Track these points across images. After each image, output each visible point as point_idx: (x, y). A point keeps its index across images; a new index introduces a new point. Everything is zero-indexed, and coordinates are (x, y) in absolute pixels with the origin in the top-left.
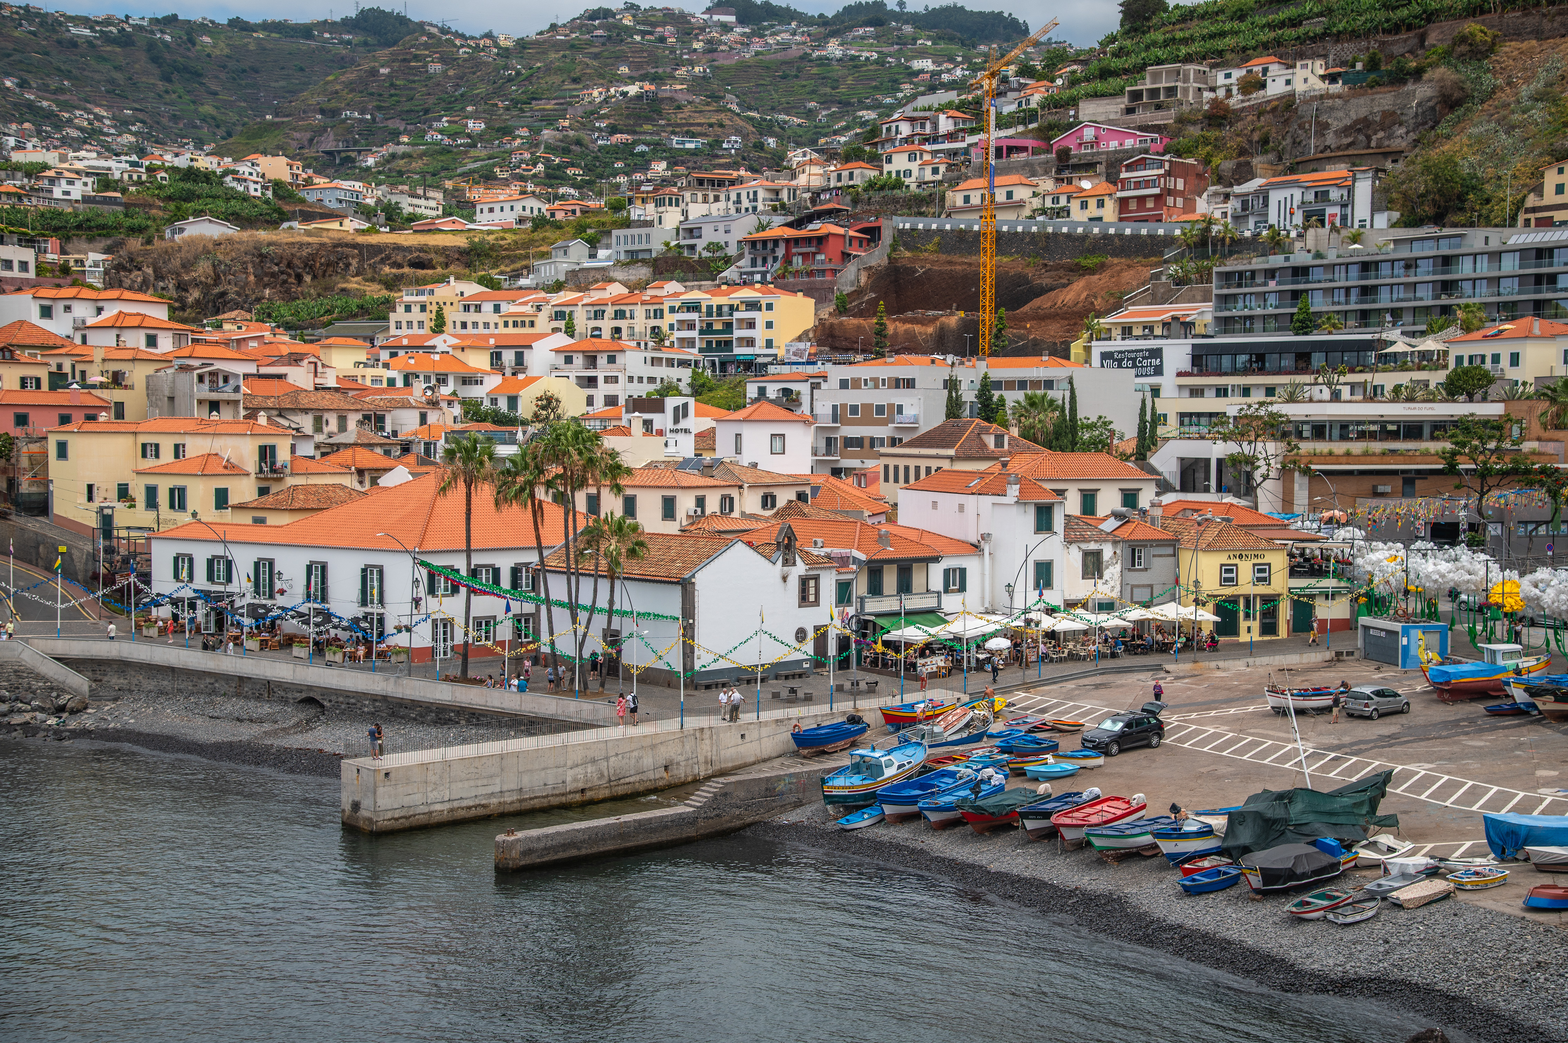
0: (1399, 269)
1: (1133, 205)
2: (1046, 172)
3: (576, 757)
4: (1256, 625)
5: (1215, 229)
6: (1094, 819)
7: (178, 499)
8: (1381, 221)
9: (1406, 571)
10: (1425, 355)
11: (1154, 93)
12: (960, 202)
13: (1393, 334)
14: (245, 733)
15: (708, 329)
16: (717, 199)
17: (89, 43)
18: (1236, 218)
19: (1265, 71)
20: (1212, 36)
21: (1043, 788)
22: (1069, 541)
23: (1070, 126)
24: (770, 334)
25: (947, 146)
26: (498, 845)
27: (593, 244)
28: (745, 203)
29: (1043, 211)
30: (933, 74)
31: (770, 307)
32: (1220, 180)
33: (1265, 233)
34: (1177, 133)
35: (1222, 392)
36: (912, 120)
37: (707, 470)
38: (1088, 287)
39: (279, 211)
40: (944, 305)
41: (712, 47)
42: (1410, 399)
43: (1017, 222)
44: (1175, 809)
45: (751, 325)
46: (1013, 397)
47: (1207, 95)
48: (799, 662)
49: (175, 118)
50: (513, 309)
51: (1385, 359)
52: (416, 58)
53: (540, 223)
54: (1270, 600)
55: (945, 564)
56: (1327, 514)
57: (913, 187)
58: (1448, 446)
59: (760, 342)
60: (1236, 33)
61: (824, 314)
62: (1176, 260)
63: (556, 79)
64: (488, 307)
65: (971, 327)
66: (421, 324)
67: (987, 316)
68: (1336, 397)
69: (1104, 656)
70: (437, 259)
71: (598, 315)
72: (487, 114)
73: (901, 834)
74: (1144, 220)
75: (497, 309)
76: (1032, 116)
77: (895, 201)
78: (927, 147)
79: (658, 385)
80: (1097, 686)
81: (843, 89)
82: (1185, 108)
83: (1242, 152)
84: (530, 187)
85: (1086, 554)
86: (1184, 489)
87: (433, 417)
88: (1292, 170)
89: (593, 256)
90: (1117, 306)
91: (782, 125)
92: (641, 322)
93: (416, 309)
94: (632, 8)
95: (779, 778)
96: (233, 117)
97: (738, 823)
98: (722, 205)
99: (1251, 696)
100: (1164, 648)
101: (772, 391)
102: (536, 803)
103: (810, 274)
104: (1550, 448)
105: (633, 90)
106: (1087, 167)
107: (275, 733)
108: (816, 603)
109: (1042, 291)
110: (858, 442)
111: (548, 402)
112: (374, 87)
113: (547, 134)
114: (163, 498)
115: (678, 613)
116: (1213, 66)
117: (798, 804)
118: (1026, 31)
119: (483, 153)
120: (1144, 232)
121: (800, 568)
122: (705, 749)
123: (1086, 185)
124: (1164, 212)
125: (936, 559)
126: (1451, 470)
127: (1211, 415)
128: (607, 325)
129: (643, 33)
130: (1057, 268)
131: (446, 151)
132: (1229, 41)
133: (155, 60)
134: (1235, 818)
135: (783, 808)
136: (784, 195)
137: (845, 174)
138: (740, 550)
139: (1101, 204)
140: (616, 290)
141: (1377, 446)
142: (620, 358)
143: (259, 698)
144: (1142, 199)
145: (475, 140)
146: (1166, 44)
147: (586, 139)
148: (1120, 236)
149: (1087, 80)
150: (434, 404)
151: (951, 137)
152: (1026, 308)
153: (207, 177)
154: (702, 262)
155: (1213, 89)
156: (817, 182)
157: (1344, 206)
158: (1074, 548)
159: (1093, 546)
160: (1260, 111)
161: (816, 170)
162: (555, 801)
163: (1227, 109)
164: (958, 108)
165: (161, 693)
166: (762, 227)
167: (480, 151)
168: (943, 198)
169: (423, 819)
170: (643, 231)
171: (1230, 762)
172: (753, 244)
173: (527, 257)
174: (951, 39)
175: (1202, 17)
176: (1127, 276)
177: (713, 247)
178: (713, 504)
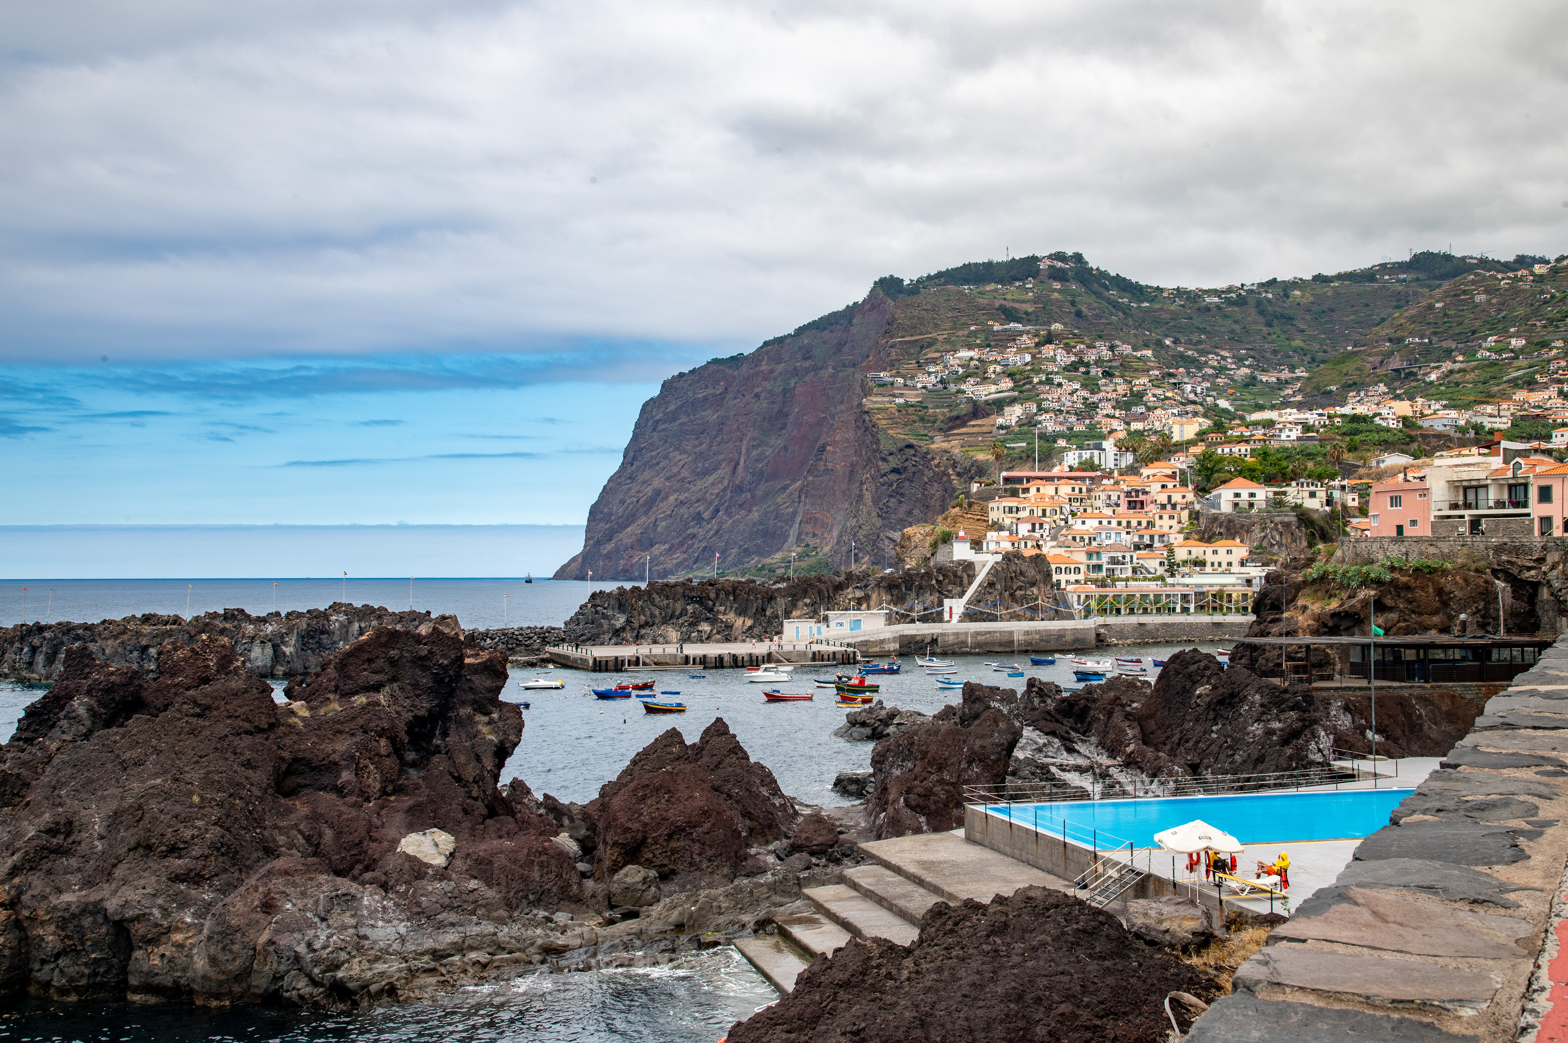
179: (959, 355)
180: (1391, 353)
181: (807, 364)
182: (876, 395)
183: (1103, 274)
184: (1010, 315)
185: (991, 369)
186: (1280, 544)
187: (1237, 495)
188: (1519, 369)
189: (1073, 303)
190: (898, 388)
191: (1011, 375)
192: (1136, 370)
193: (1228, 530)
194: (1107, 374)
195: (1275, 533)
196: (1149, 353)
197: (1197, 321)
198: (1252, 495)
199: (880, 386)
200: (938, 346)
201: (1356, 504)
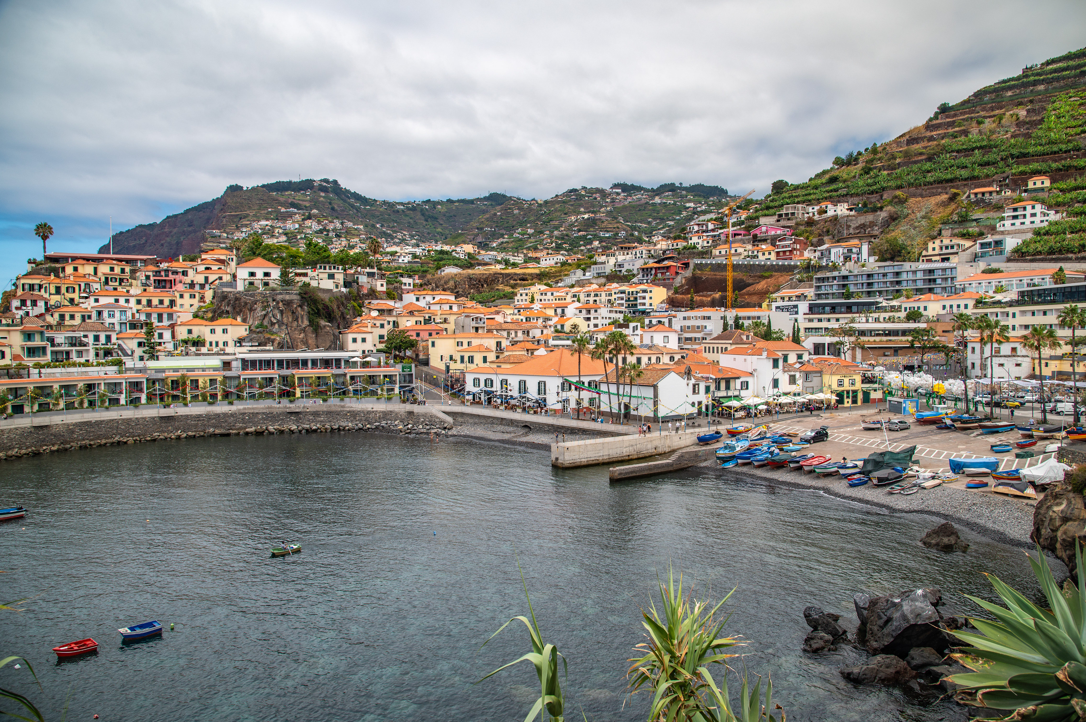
0: (881, 276)
1: (781, 254)
2: (749, 243)
3: (626, 444)
4: (850, 400)
5: (812, 262)
6: (814, 463)
7: (471, 360)
8: (872, 259)
9: (903, 381)
10: (892, 307)
11: (787, 214)
12: (718, 253)
13: (880, 300)
14: (506, 437)
15: (628, 300)
16: (628, 254)
17: (403, 211)
18: (819, 258)
19: (826, 207)
20: (806, 195)
21: (793, 454)
22: (784, 371)
23: (757, 226)
24: (651, 301)
25: (711, 234)
26: (610, 471)
27: (584, 270)
28: (638, 255)
29: (748, 257)
30: (694, 208)
31: (651, 292)
32: (812, 245)
33: (830, 264)
34: (796, 229)
35: (820, 320)
36: (698, 225)
37: (650, 347)
38: (767, 283)
39: (470, 263)
40: (713, 290)
41: (613, 201)
42: (893, 322)
43: (739, 260)
44: (844, 459)
45: (644, 298)
46: (747, 323)
47: (806, 215)
48: (692, 414)
49: (429, 234)
50: (558, 294)
51: (878, 308)
52: (510, 209)
53: (564, 264)
54: (855, 392)
55: (742, 380)
56: (869, 362)
57: (700, 248)
58: (910, 338)
59: (648, 304)
60: (815, 194)
61: (670, 294)
62: (798, 273)
63: (559, 214)
64: (549, 294)
65: (724, 298)
66: (526, 300)
67: (729, 294)
68: (867, 321)
69: (798, 412)
70: (529, 277)
71: (589, 295)
72: (535, 227)
73: (745, 469)
74: (786, 259)
75: (552, 294)
76: (742, 223)
77: (694, 253)
78: (704, 234)
79: (612, 320)
80: (798, 422)
81: (661, 214)
82: (798, 220)
83: (820, 235)
84: (550, 252)
85: (790, 376)
86: (815, 354)
87: (545, 332)
88: (838, 241)
89: (584, 275)
90: (778, 290)
91: (639, 227)
92: (604, 298)
93: (524, 295)
94: (584, 188)
95: (699, 451)
96: (447, 232)
97: (686, 466)
98: (630, 256)
99: (853, 424)
100: (819, 409)
101: (654, 321)
102: (614, 459)
103: (664, 280)
104: (943, 339)
105: (586, 216)
106: (764, 240)
107: (516, 436)
108: (698, 393)
109: (749, 285)
110: (690, 339)
111: (575, 327)
112: (495, 219)
113: (556, 233)
114: (466, 359)
115: (652, 397)
116: (807, 205)
117: (706, 460)
118: (727, 192)
119: (533, 240)
120: (786, 263)
121: (693, 381)
122: (668, 442)
123: (764, 247)
124: (793, 256)
125: (738, 378)
126: (912, 347)
127: (816, 329)
128: (591, 299)
129: (589, 197)
130: (754, 276)
131: (521, 240)
132: (812, 197)
133: (423, 215)
134: (866, 462)
135: (701, 461)
136: (652, 252)
137: (675, 244)
138: (673, 374)
139: (770, 254)
140: (595, 286)
141: (885, 338)
142: (599, 310)
143: (508, 425)
144: (784, 252)
145: (530, 236)
146: (789, 198)
147: (570, 234)
148: (778, 265)
149: (761, 210)
150: (545, 327)
151: (713, 230)
152: (744, 291)
153: (447, 253)
154: (624, 276)
155: (808, 213)
156: (664, 247)
157: (858, 254)
158: (786, 374)
159: (792, 373)
160: (825, 221)
161: (664, 243)
162: (620, 459)
163: (813, 220)
164: (715, 220)
165: (475, 423)
166: (645, 264)
167: (532, 240)
168: (711, 252)
169: (579, 464)
170: (602, 266)
171: (853, 446)
172: (643, 269)
173: (560, 276)
174: (700, 196)
175: (802, 188)
176: (781, 279)
177: (628, 271)
178: (654, 360)
179: (260, 223)
180: (478, 235)
181: (190, 229)
182: (210, 242)
183: (348, 191)
184: (293, 205)
185: (277, 231)
186: (280, 323)
187: (252, 274)
188: (531, 243)
189: (330, 203)
190: (223, 239)
191: (286, 234)
192: (354, 235)
193: (234, 308)
194: (338, 236)
195: (276, 312)
196: (362, 227)
197: (393, 217)
198: (267, 274)
199: (212, 237)
200: (250, 218)
201: (384, 289)
